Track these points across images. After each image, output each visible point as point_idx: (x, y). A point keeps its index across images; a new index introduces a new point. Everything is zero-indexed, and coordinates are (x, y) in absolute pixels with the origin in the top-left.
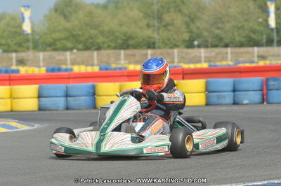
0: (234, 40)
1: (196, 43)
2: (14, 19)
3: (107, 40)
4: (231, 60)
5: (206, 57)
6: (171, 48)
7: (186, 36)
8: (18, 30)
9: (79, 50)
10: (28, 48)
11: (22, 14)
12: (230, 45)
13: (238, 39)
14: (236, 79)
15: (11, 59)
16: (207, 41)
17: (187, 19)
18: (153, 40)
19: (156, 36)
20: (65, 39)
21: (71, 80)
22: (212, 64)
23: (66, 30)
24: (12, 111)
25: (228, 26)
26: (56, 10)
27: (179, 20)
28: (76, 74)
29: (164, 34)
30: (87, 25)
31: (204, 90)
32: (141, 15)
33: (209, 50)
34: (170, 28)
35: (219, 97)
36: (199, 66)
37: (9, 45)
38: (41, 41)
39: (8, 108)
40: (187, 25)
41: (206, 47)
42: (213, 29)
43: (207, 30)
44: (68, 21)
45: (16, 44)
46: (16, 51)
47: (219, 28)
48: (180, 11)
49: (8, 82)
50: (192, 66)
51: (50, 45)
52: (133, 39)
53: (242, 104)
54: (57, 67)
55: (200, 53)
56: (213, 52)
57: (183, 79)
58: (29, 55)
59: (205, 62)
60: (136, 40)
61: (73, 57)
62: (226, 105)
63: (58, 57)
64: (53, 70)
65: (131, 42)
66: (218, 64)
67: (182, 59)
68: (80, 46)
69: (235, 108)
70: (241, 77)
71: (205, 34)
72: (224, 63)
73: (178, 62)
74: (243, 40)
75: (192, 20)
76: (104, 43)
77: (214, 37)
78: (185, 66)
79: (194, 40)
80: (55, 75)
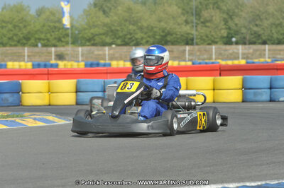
0: (272, 37)
1: (234, 39)
2: (53, 14)
3: (145, 36)
4: (269, 58)
5: (243, 54)
6: (209, 44)
7: (224, 33)
8: (57, 25)
9: (117, 45)
10: (67, 43)
11: (62, 8)
12: (268, 42)
13: (275, 36)
14: (273, 76)
15: (51, 53)
16: (245, 38)
17: (225, 16)
18: (191, 36)
19: (194, 32)
20: (104, 34)
21: (108, 75)
22: (249, 61)
23: (105, 25)
24: (50, 105)
25: (266, 23)
26: (95, 5)
27: (217, 17)
28: (114, 69)
29: (203, 30)
30: (126, 20)
31: (241, 87)
32: (180, 11)
33: (247, 46)
34: (208, 24)
35: (255, 94)
36: (236, 62)
37: (48, 40)
38: (80, 35)
39: (46, 102)
40: (226, 21)
41: (244, 44)
42: (251, 26)
43: (245, 27)
44: (107, 17)
45: (55, 38)
46: (55, 46)
47: (257, 25)
48: (218, 8)
49: (46, 76)
50: (230, 63)
51: (89, 40)
52: (172, 35)
53: (279, 101)
54: (95, 62)
55: (238, 50)
56: (251, 49)
57: (220, 75)
58: (68, 49)
59: (243, 58)
60: (174, 36)
61: (111, 52)
62: (263, 102)
63: (96, 53)
64: (91, 65)
65: (169, 38)
66: (256, 61)
67: (220, 56)
68: (119, 41)
69: (272, 105)
70: (278, 74)
71: (244, 30)
72: (262, 60)
73: (216, 59)
74: (281, 37)
75: (231, 17)
76: (142, 38)
77: (252, 34)
78: (223, 63)
79: (232, 37)
80: (93, 69)
